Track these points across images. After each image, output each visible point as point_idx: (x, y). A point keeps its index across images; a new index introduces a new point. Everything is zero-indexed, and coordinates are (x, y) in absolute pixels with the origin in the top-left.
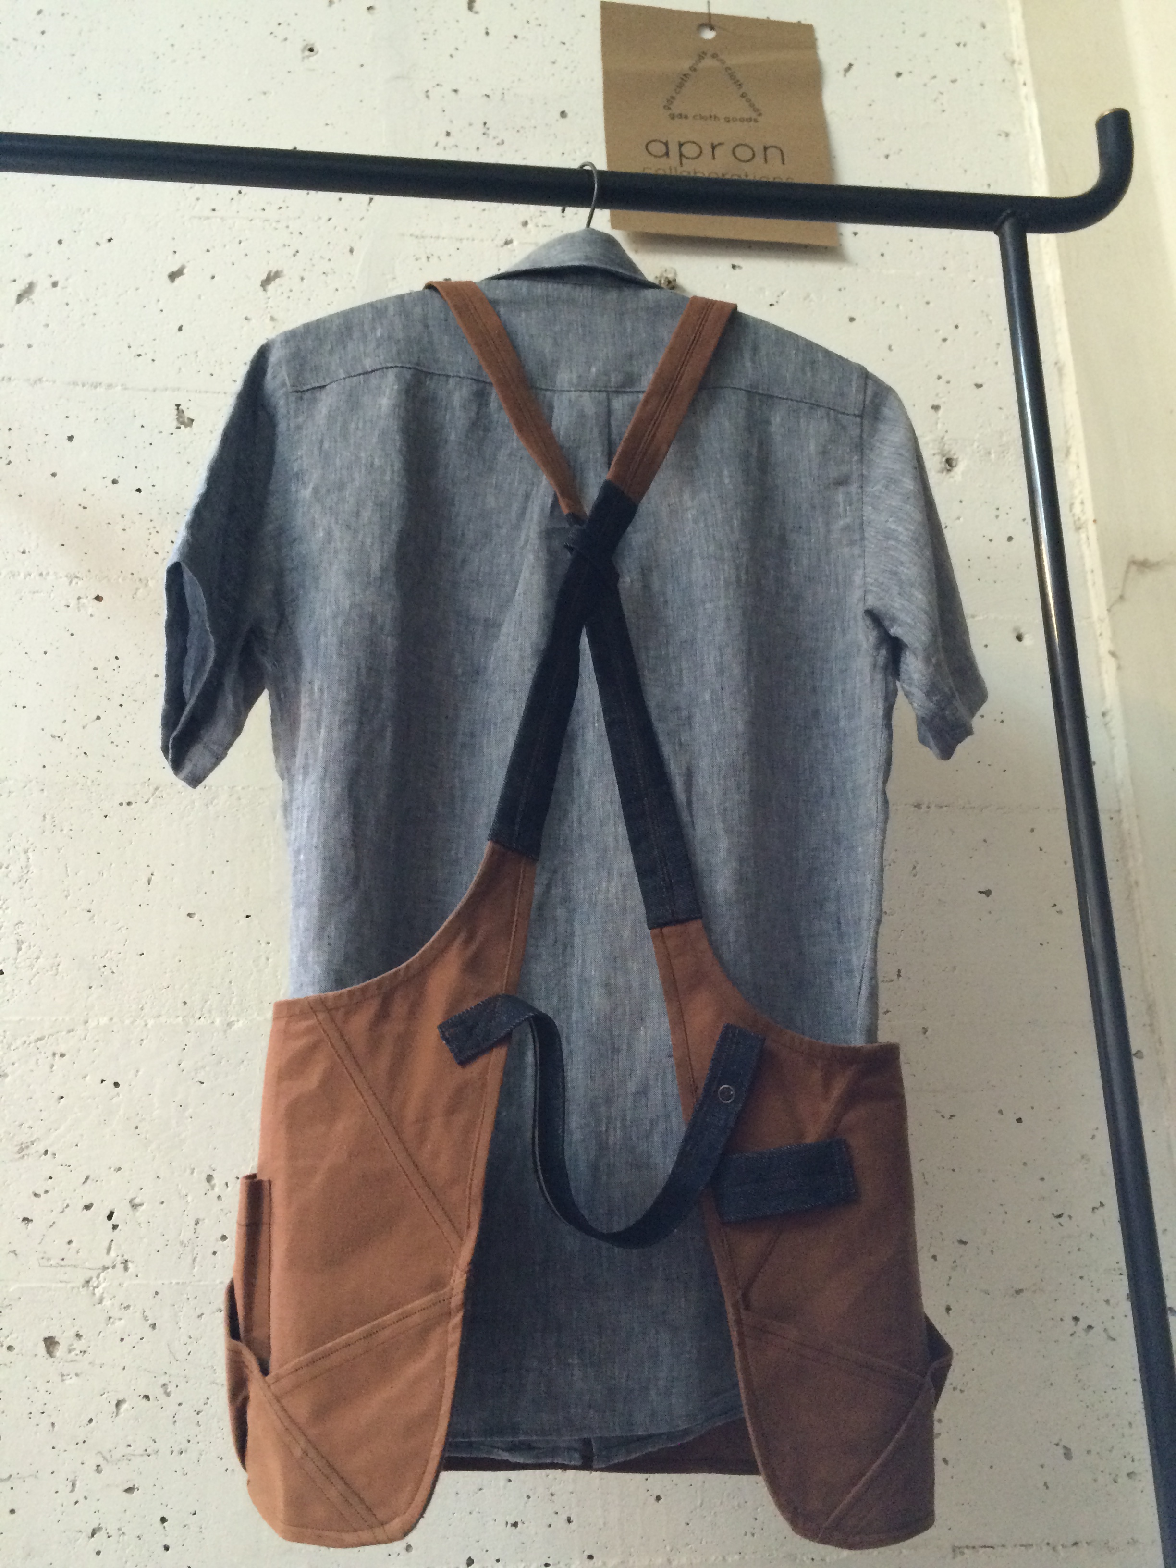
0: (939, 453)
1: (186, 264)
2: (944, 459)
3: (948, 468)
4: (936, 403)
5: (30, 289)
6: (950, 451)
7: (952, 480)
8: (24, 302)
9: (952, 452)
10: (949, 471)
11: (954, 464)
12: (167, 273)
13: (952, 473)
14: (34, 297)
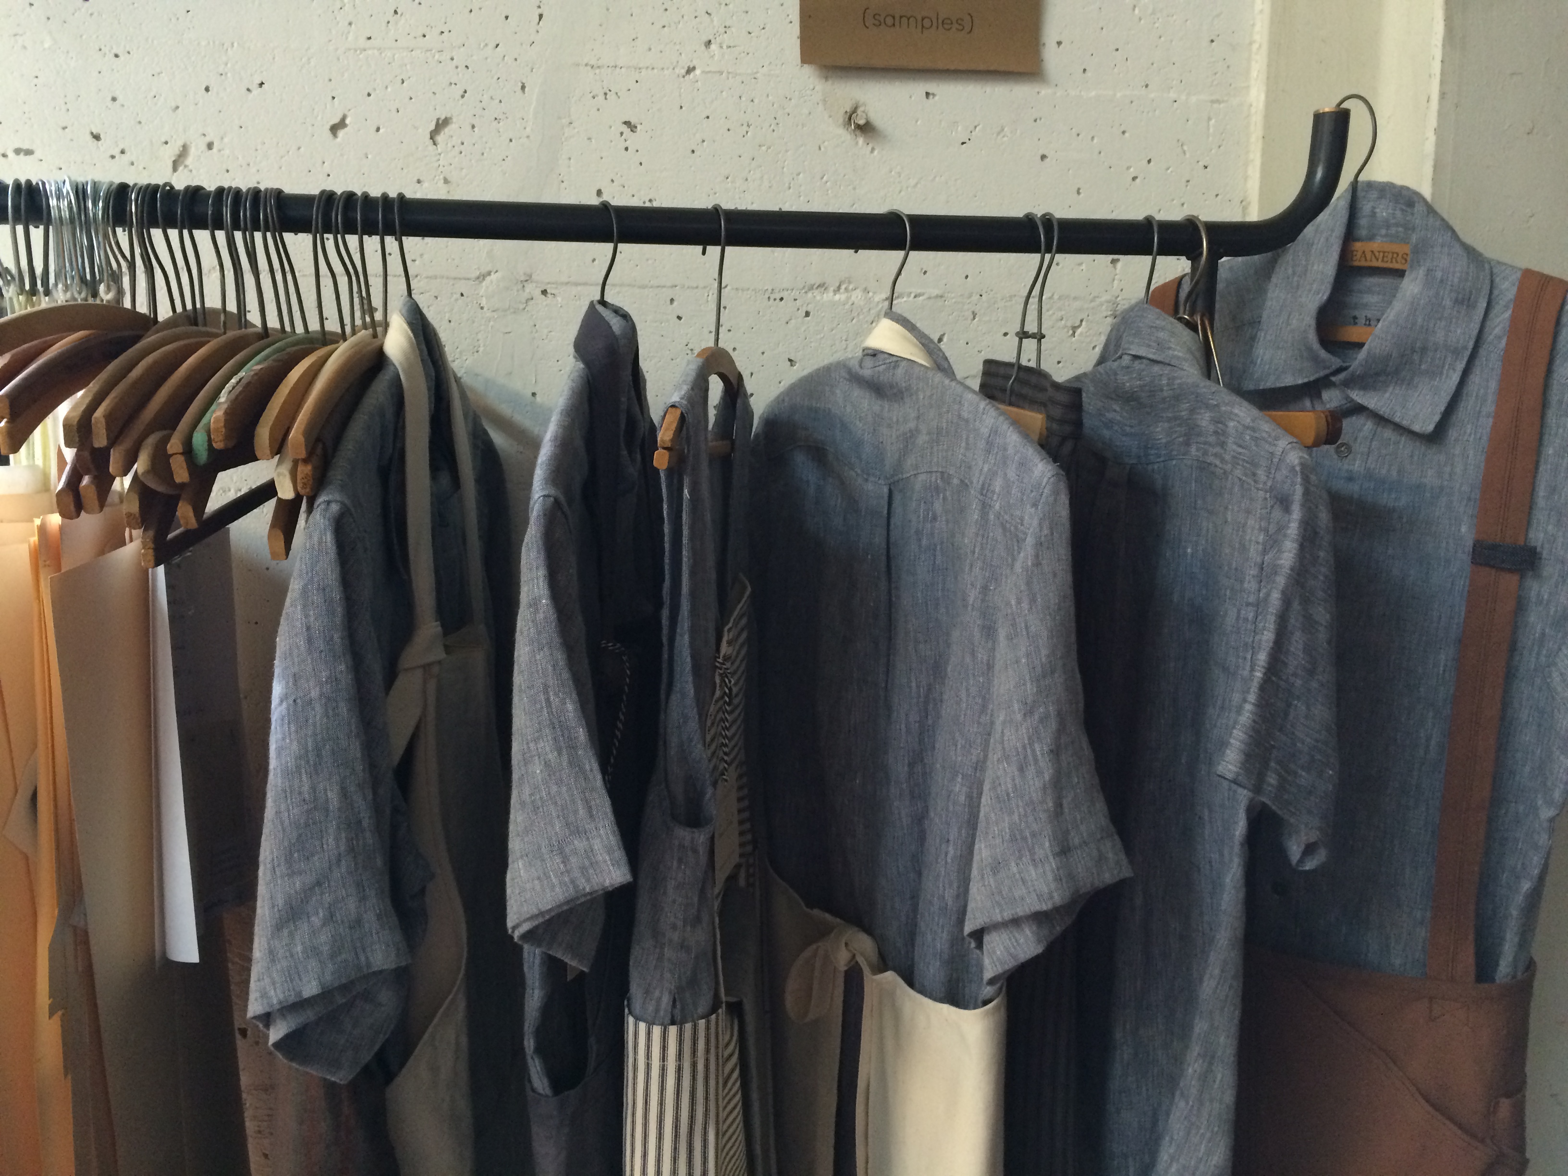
1: (348, 113)
8: (181, 168)
12: (329, 127)
14: (189, 161)
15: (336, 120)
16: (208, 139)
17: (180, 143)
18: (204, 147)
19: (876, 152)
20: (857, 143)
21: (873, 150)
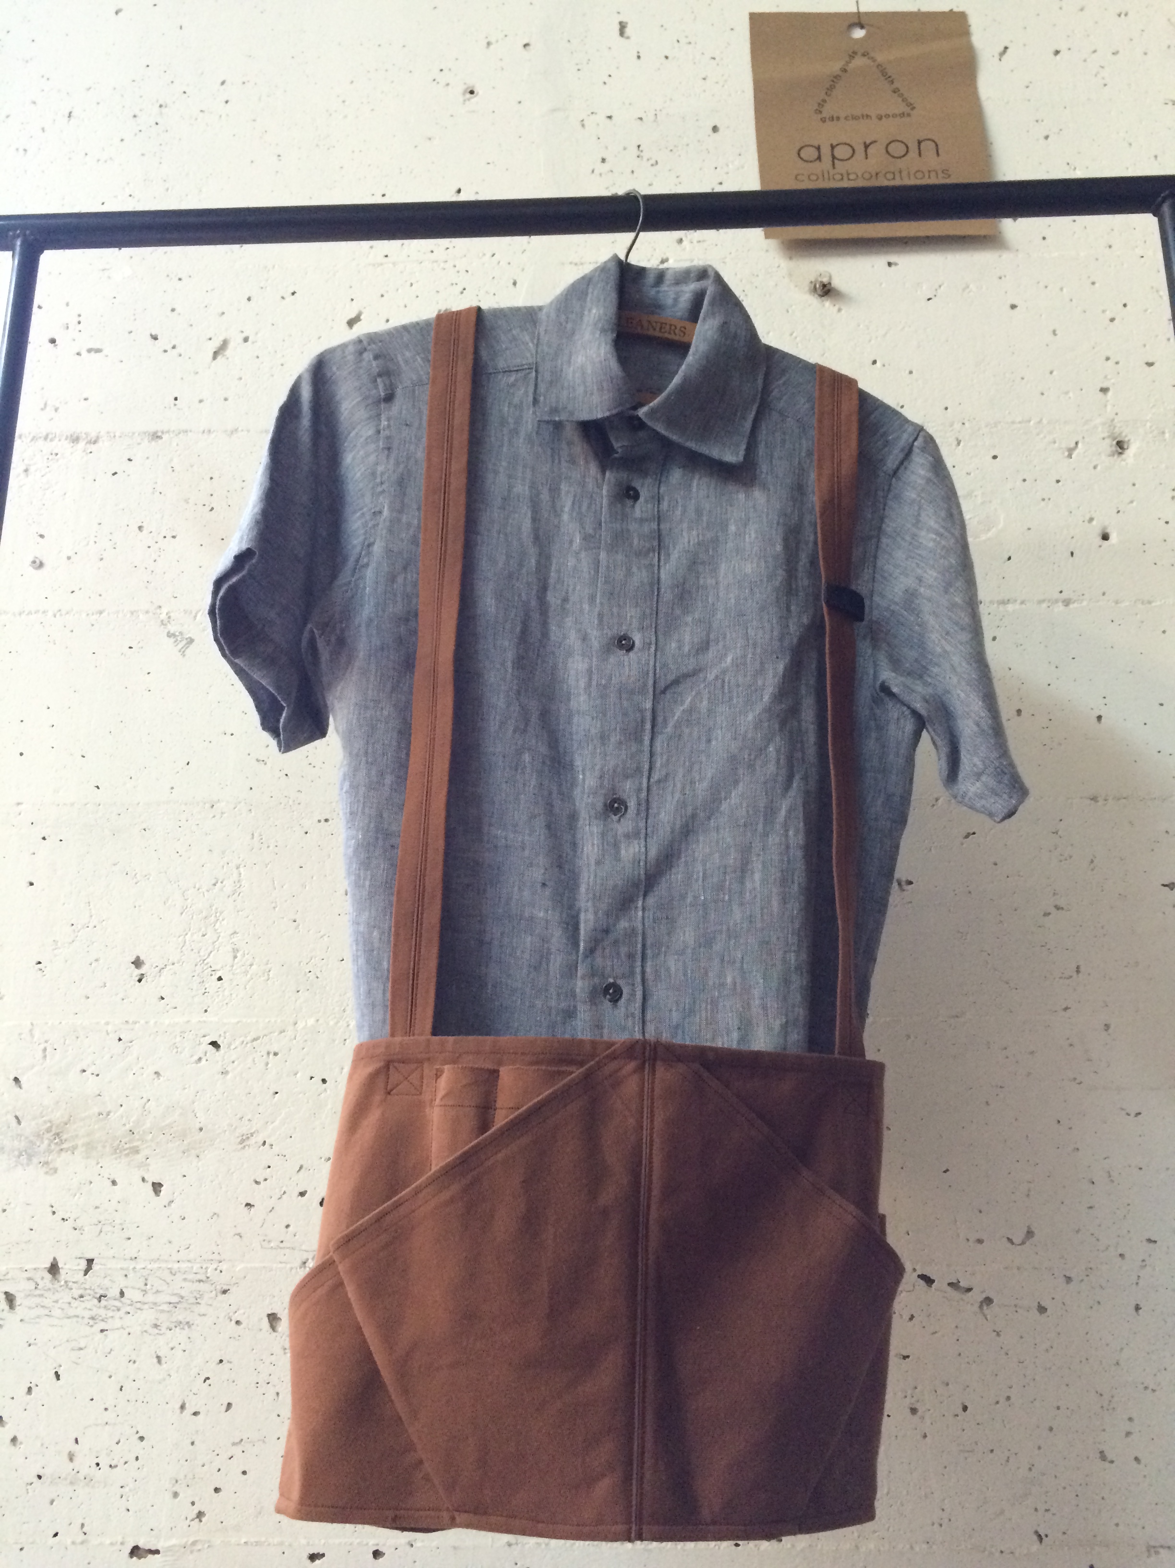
0: (1109, 437)
1: (363, 311)
2: (1115, 443)
3: (1120, 451)
4: (1105, 385)
5: (224, 345)
6: (1120, 434)
7: (1123, 463)
8: (219, 358)
9: (1124, 434)
10: (1120, 453)
11: (1125, 447)
12: (346, 321)
13: (1124, 456)
14: (228, 352)
15: (353, 315)
16: (244, 335)
17: (222, 338)
18: (241, 340)
19: (843, 312)
20: (824, 306)
21: (840, 310)
